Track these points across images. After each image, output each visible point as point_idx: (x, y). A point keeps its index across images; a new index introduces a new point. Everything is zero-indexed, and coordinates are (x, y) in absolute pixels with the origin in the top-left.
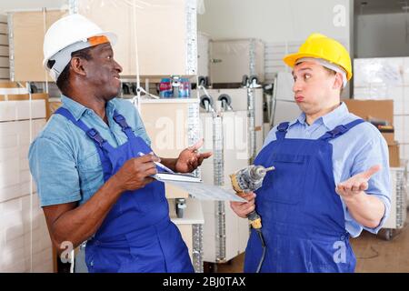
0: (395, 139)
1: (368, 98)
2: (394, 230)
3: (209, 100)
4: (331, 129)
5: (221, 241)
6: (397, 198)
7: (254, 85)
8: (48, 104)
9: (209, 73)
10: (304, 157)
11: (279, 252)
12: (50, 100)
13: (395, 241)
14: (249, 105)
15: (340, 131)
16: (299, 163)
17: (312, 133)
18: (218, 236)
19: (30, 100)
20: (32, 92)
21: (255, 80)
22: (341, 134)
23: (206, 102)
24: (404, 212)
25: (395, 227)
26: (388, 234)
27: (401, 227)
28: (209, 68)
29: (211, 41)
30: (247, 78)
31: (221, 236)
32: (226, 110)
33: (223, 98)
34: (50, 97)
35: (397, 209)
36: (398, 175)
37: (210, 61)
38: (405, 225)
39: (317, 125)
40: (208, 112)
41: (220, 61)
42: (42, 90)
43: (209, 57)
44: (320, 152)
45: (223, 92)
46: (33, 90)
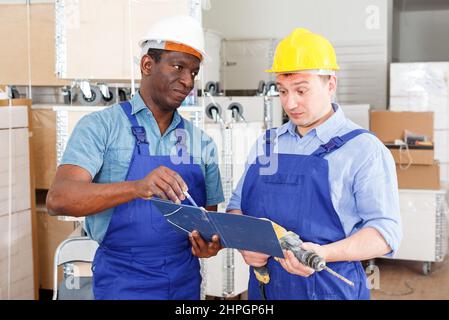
0: (436, 157)
1: (406, 109)
2: (432, 263)
3: (217, 109)
4: (326, 142)
5: (228, 272)
6: (437, 226)
7: (272, 92)
8: (30, 111)
9: (221, 77)
10: (298, 176)
11: (279, 285)
12: (33, 107)
13: (433, 277)
14: (265, 115)
15: (335, 144)
16: (293, 184)
17: (306, 147)
18: (226, 267)
19: (10, 107)
20: (13, 97)
21: (273, 87)
22: (336, 148)
23: (214, 111)
24: (444, 243)
25: (433, 260)
26: (425, 268)
27: (442, 260)
28: (221, 71)
29: (224, 40)
30: (264, 85)
31: (229, 267)
32: (237, 120)
33: (234, 107)
34: (34, 103)
35: (437, 238)
36: (438, 199)
37: (222, 64)
38: (446, 257)
39: (310, 138)
40: (216, 122)
41: (235, 64)
42: (24, 95)
43: (221, 59)
44: (314, 171)
45: (236, 100)
46: (15, 94)
